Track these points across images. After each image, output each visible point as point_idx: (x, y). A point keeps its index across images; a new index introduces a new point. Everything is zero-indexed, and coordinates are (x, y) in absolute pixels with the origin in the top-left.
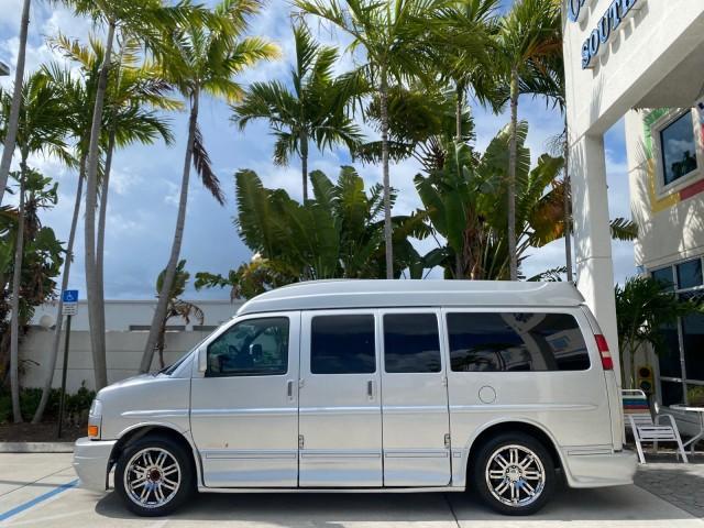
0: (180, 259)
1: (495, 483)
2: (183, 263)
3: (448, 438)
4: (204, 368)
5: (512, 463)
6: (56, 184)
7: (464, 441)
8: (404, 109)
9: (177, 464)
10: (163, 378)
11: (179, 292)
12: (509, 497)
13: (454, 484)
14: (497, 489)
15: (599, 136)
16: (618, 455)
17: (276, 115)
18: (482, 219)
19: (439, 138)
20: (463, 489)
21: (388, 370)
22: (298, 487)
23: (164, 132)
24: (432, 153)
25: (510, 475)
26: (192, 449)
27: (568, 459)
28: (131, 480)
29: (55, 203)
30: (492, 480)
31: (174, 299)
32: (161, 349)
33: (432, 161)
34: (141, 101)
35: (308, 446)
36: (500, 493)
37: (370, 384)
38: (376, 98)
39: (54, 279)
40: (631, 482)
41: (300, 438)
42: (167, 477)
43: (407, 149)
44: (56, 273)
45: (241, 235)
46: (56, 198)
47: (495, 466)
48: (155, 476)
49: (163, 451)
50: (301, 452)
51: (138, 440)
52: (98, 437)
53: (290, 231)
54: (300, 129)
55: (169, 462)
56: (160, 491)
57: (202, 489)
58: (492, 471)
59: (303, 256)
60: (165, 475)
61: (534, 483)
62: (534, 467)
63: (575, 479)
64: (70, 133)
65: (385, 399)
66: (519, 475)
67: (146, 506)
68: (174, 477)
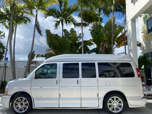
0: (33, 51)
1: (110, 106)
3: (98, 95)
5: (114, 101)
6: (5, 33)
7: (102, 95)
8: (87, 15)
9: (27, 101)
10: (24, 79)
11: (33, 58)
12: (114, 110)
13: (99, 107)
15: (134, 21)
16: (142, 99)
17: (56, 16)
18: (105, 41)
19: (95, 22)
20: (102, 108)
21: (83, 77)
22: (59, 107)
23: (29, 20)
24: (93, 26)
25: (114, 104)
26: (31, 98)
27: (129, 101)
28: (16, 105)
29: (4, 37)
30: (109, 106)
31: (32, 60)
32: (29, 72)
33: (93, 28)
34: (24, 13)
36: (111, 109)
37: (78, 81)
38: (80, 13)
39: (3, 55)
40: (145, 106)
41: (60, 95)
42: (25, 105)
43: (87, 25)
45: (47, 44)
46: (5, 36)
47: (110, 102)
48: (22, 104)
49: (24, 98)
50: (60, 98)
51: (17, 95)
52: (7, 94)
53: (58, 44)
54: (62, 20)
55: (25, 101)
56: (23, 108)
57: (34, 108)
58: (109, 103)
59: (62, 50)
60: (24, 104)
61: (120, 106)
62: (120, 102)
63: (131, 105)
64: (7, 21)
65: (82, 85)
66: (116, 104)
67: (19, 112)
68: (27, 105)
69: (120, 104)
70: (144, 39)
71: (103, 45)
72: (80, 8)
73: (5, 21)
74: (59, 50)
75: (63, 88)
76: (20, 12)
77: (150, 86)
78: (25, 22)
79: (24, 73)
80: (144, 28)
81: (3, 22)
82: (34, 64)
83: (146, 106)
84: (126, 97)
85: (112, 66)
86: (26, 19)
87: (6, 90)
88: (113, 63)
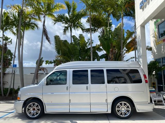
0: (41, 57)
1: (118, 111)
2: (42, 58)
3: (107, 100)
4: (46, 83)
6: (12, 39)
7: (111, 100)
8: (96, 20)
9: (39, 107)
10: (36, 85)
11: (41, 65)
12: (122, 115)
13: (108, 111)
14: (119, 113)
15: (143, 26)
16: (149, 104)
17: (64, 22)
18: (114, 47)
19: (104, 27)
20: (110, 113)
21: (92, 83)
22: (69, 112)
23: (37, 26)
24: (102, 31)
25: (122, 109)
26: (43, 103)
27: (137, 106)
28: (28, 111)
29: (11, 44)
30: (117, 110)
31: (40, 67)
32: (37, 78)
33: (102, 33)
34: (31, 19)
35: (72, 102)
37: (87, 87)
39: (11, 62)
41: (70, 100)
43: (96, 30)
44: (11, 60)
45: (56, 51)
46: (12, 43)
48: (34, 109)
49: (36, 103)
50: (70, 104)
51: (30, 101)
52: (20, 100)
53: (67, 50)
54: (70, 25)
55: (37, 106)
56: (35, 113)
57: (45, 113)
58: (117, 108)
59: (71, 56)
60: (36, 109)
61: (128, 111)
62: (128, 107)
63: (138, 110)
64: (14, 27)
65: (91, 91)
66: (124, 109)
67: (32, 117)
68: (39, 110)
69: (128, 109)
70: (155, 44)
71: (112, 51)
72: (88, 13)
73: (13, 28)
74: (68, 57)
75: (73, 94)
76: (27, 18)
77: (160, 92)
78: (33, 28)
79: (32, 80)
80: (155, 32)
81: (11, 28)
82: (43, 71)
83: (153, 111)
84: (134, 102)
85: (121, 73)
86: (34, 25)
87: (19, 96)
88: (122, 69)
